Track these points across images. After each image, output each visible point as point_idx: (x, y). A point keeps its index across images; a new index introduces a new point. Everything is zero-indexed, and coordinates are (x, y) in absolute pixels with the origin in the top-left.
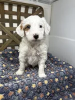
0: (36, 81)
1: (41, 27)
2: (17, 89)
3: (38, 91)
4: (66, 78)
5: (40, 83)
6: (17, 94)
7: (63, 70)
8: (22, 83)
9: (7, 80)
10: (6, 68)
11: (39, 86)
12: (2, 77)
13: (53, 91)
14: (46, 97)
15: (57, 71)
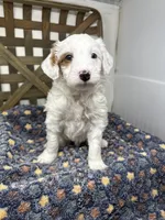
0: (81, 178)
1: (94, 56)
2: (39, 197)
3: (87, 200)
4: (153, 171)
5: (91, 183)
6: (37, 208)
7: (144, 154)
8: (51, 183)
9: (17, 175)
10: (16, 148)
11: (88, 191)
12: (6, 168)
13: (122, 203)
14: (106, 216)
15: (131, 156)
